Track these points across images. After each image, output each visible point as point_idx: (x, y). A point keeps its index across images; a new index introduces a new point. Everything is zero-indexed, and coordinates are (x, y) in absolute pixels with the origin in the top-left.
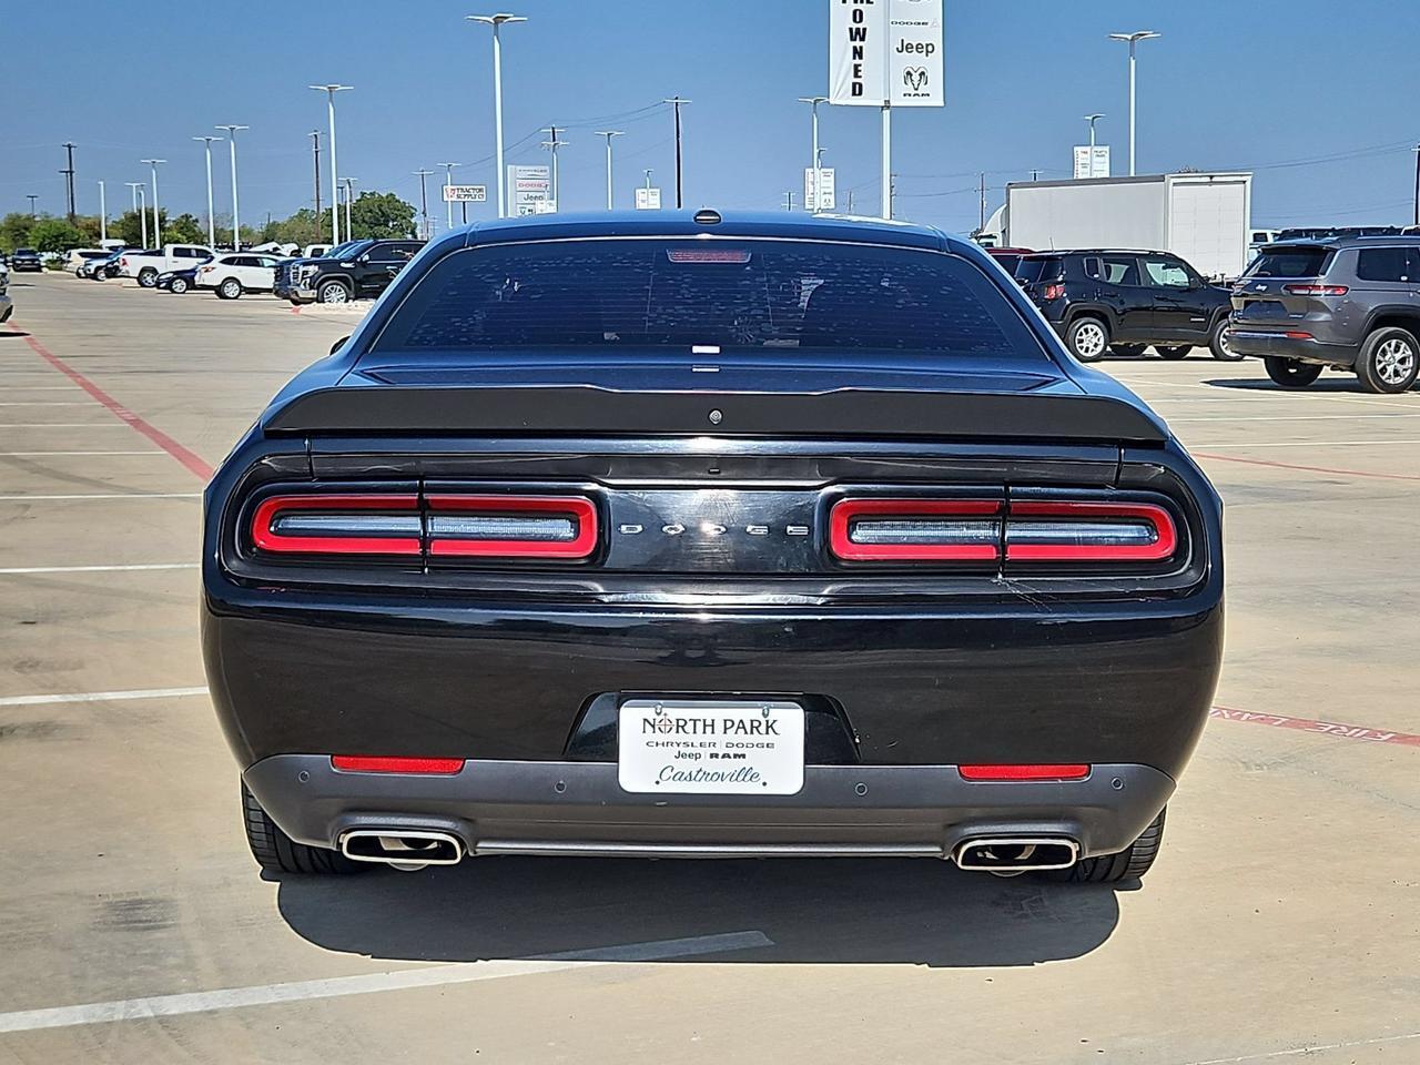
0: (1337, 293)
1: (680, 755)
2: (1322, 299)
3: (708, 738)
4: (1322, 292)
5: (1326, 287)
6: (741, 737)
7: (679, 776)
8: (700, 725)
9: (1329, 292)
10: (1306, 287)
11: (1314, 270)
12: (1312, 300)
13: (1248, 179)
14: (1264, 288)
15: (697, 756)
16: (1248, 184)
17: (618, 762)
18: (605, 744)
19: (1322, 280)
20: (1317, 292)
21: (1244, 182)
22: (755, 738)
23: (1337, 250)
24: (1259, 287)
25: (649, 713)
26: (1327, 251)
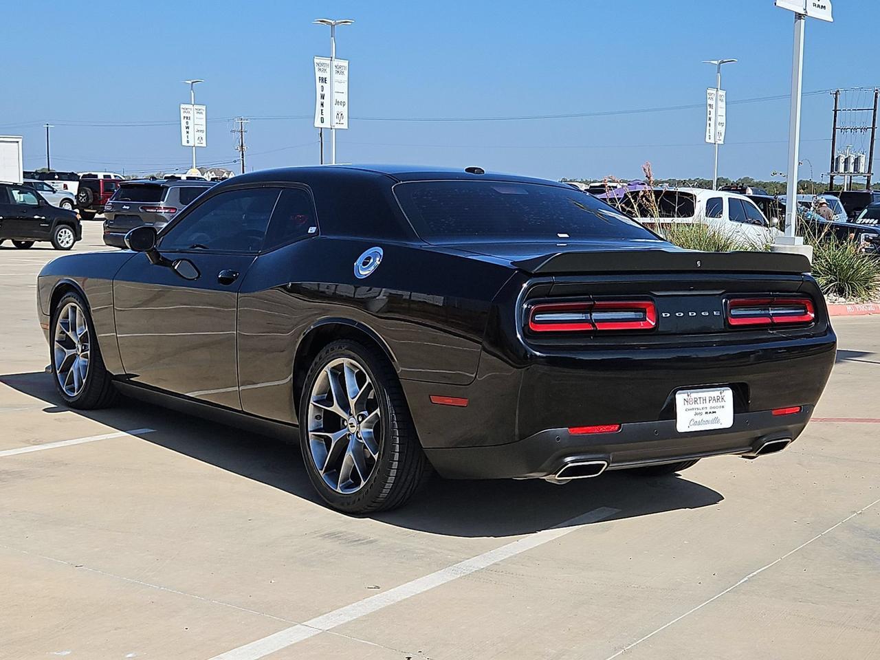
0: (172, 211)
1: (696, 414)
2: (163, 214)
3: (705, 405)
4: (163, 211)
5: (165, 208)
6: (714, 404)
7: (696, 423)
8: (702, 399)
9: (167, 211)
10: (154, 208)
11: (159, 198)
12: (158, 216)
13: (20, 140)
14: (128, 208)
15: (701, 414)
16: (20, 143)
17: (676, 419)
18: (671, 412)
19: (162, 204)
20: (160, 211)
21: (18, 142)
22: (719, 404)
23: (169, 187)
24: (125, 207)
25: (685, 396)
26: (164, 187)
